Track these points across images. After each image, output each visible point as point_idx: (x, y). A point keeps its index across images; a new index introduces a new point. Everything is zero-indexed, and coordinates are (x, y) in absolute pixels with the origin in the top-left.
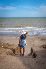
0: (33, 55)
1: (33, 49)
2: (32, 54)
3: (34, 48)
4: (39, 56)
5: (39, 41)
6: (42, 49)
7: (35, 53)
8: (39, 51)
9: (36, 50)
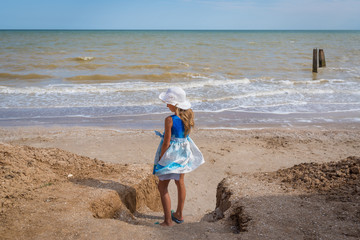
0: (232, 217)
1: (230, 188)
2: (227, 214)
3: (233, 185)
4: (262, 225)
5: (260, 150)
6: (275, 189)
7: (239, 209)
8: (263, 199)
9: (246, 194)
